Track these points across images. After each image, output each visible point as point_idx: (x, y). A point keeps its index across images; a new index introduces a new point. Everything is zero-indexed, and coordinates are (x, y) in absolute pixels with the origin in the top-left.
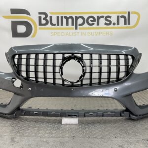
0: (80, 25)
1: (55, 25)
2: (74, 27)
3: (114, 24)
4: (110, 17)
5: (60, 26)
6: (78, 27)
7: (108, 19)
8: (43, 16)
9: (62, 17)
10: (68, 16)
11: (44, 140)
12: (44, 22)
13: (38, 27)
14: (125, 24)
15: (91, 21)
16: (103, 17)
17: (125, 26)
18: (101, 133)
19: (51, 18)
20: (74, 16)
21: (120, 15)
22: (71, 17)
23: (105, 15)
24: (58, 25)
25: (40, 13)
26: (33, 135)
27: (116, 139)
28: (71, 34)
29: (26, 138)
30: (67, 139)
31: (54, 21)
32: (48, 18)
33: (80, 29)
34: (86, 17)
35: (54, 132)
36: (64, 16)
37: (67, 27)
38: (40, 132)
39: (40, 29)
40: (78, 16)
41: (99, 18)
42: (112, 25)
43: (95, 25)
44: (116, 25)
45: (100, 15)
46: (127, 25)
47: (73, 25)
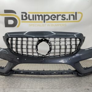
0: (47, 20)
1: (31, 20)
2: (43, 21)
3: (67, 19)
4: (65, 15)
5: (34, 21)
6: (46, 21)
7: (64, 16)
8: (24, 14)
9: (36, 15)
10: (39, 14)
11: (24, 90)
12: (24, 18)
13: (21, 21)
14: (74, 19)
15: (54, 17)
16: (60, 15)
17: (74, 20)
18: (59, 85)
19: (29, 15)
20: (43, 15)
21: (71, 14)
22: (41, 15)
23: (62, 14)
24: (33, 20)
25: (22, 13)
26: (17, 87)
27: (68, 89)
28: (41, 25)
29: (13, 89)
30: (38, 89)
31: (31, 18)
32: (27, 16)
33: (46, 22)
34: (50, 15)
35: (30, 85)
36: (37, 14)
37: (39, 21)
38: (22, 85)
39: (22, 22)
40: (45, 14)
41: (58, 16)
42: (66, 20)
43: (56, 20)
44: (68, 20)
45: (59, 14)
46: (75, 20)
47: (42, 20)
